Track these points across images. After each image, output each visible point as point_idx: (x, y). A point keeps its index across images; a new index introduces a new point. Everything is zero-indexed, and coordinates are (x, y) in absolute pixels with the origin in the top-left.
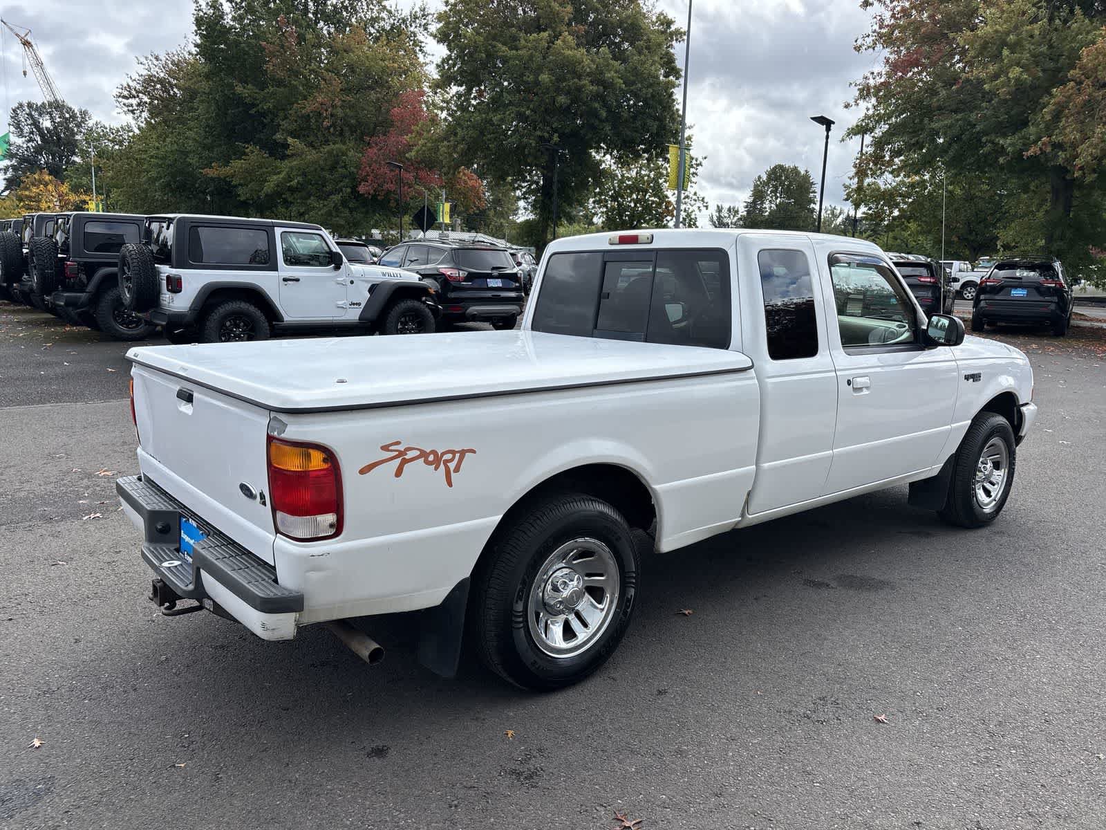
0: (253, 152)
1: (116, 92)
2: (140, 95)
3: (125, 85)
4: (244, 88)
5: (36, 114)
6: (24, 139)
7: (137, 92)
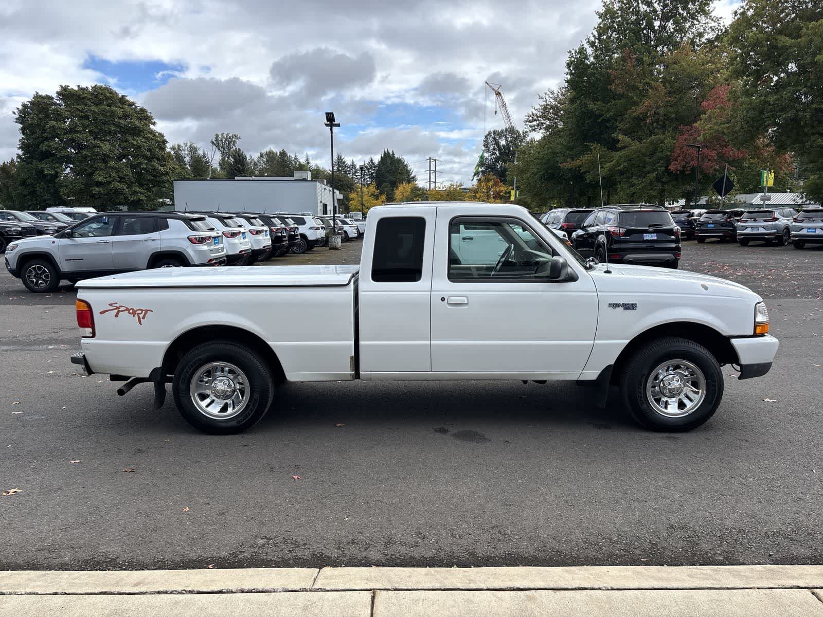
0: (595, 148)
1: (525, 118)
2: (539, 118)
3: (531, 113)
4: (595, 104)
5: (497, 137)
6: (489, 154)
7: (538, 117)
